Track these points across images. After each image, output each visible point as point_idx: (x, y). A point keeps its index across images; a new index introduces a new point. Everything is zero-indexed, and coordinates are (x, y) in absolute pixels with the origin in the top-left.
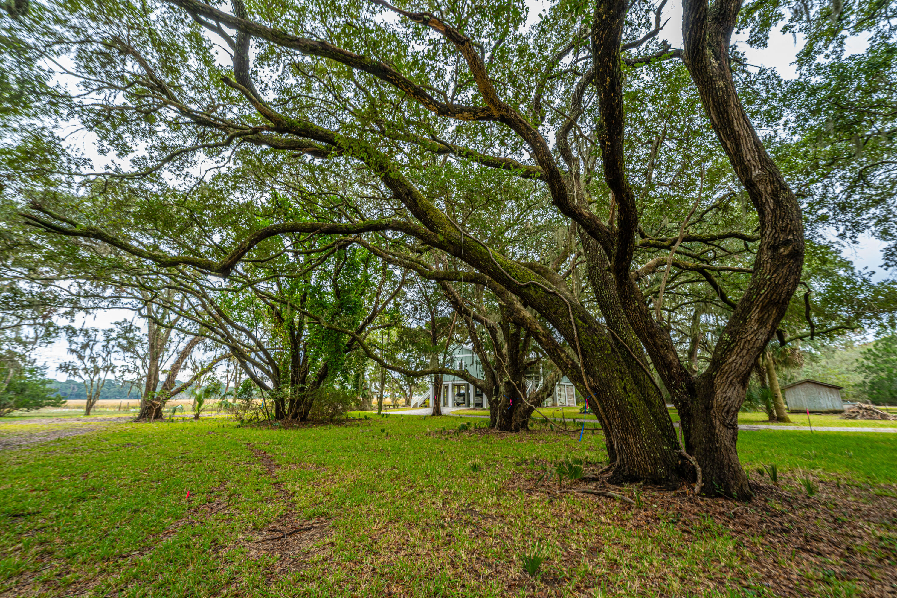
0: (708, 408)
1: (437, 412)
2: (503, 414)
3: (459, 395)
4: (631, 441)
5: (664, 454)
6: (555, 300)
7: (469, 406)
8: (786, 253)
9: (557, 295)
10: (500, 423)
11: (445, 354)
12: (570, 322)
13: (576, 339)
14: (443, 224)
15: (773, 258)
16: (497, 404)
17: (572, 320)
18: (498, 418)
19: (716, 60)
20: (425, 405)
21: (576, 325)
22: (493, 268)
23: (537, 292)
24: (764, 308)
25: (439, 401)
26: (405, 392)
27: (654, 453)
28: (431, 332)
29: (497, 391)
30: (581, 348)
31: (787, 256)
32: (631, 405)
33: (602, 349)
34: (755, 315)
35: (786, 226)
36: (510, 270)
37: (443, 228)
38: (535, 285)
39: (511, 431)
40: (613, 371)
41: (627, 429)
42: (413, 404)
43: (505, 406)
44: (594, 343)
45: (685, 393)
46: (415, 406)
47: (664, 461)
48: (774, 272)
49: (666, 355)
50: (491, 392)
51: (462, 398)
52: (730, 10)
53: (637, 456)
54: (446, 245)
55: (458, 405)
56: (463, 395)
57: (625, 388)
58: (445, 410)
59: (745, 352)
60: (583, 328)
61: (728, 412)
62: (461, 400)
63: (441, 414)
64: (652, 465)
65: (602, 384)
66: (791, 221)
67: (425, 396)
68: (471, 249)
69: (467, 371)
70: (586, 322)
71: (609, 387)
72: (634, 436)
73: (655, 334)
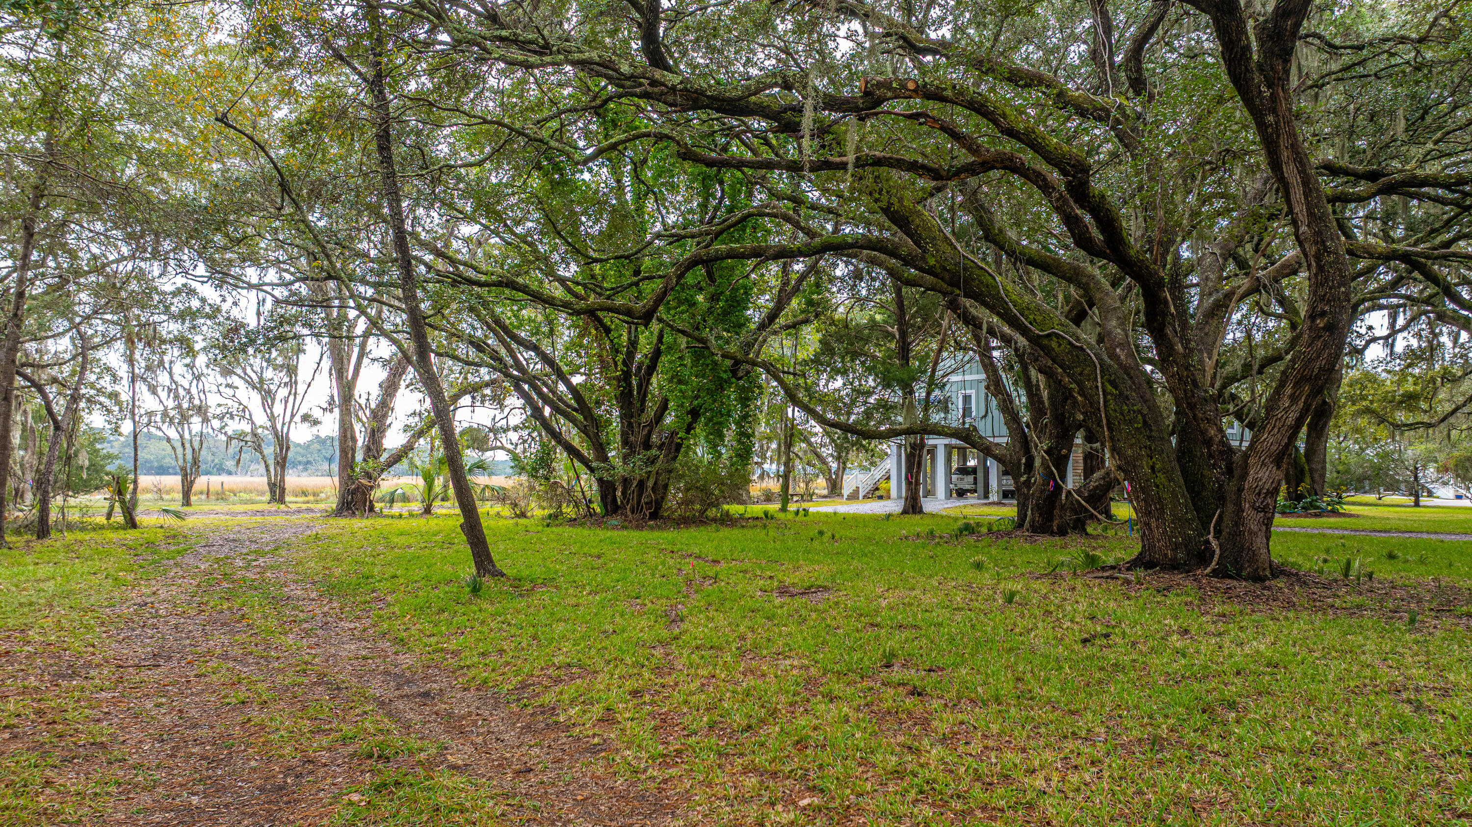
0: (1240, 490)
1: (913, 506)
2: (1037, 505)
3: (964, 471)
4: (1154, 525)
5: (1188, 540)
6: (1082, 358)
7: (986, 497)
8: (1321, 325)
9: (1084, 350)
10: (1033, 520)
11: (932, 384)
12: (1097, 387)
13: (1102, 409)
14: (934, 238)
15: (1310, 329)
16: (1029, 488)
17: (1099, 384)
18: (1029, 513)
19: (1269, 88)
20: (876, 493)
21: (1104, 391)
22: (1004, 309)
23: (1060, 345)
24: (1297, 384)
25: (917, 483)
26: (823, 461)
27: (1176, 537)
28: (895, 330)
29: (1030, 465)
30: (1108, 420)
31: (1323, 328)
32: (1158, 486)
33: (1130, 422)
34: (1288, 391)
35: (1325, 295)
36: (1026, 312)
37: (934, 245)
38: (1058, 336)
39: (1052, 534)
40: (1141, 448)
41: (1150, 512)
42: (846, 492)
43: (1042, 491)
44: (1122, 414)
45: (1223, 474)
46: (854, 496)
47: (1186, 546)
48: (1310, 345)
49: (1207, 430)
50: (1019, 468)
51: (970, 478)
52: (1286, 29)
53: (1159, 541)
54: (939, 271)
55: (961, 493)
56: (974, 471)
57: (1153, 468)
58: (929, 506)
59: (1276, 430)
60: (1112, 394)
61: (1259, 494)
62: (967, 482)
63: (921, 511)
64: (1172, 550)
65: (1128, 463)
66: (1331, 288)
67: (877, 473)
68: (973, 279)
69: (975, 429)
70: (1116, 388)
71: (1135, 466)
72: (1157, 520)
73: (1195, 405)
